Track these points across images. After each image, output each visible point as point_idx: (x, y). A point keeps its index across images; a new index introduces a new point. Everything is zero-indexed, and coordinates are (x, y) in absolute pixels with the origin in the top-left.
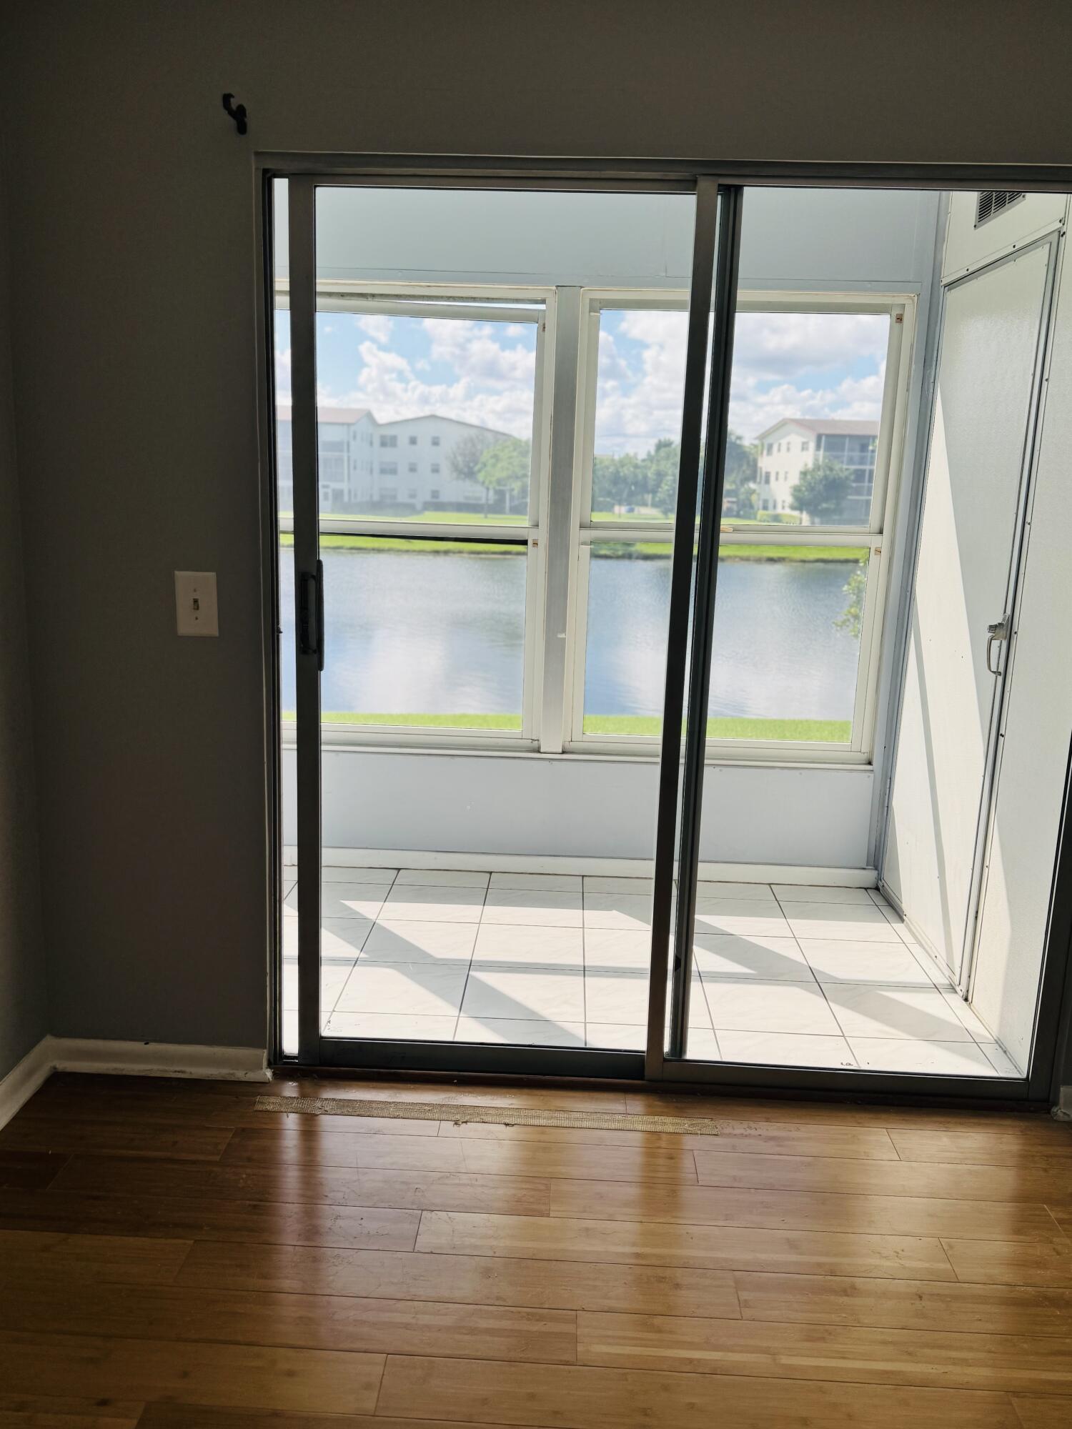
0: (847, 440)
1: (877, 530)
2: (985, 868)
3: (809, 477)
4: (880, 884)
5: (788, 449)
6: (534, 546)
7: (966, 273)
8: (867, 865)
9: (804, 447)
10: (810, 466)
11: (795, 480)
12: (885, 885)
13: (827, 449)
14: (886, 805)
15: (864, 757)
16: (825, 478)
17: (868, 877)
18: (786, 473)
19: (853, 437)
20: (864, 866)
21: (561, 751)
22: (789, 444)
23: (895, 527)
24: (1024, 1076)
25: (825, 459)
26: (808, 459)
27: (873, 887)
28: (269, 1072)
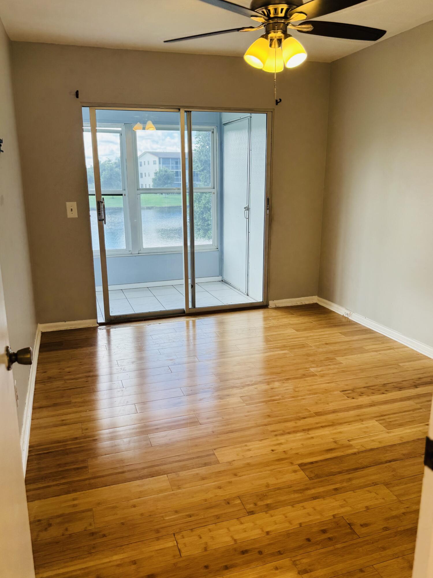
0: (170, 159)
1: (213, 187)
2: (249, 263)
3: (158, 175)
4: (223, 279)
5: (148, 164)
6: (124, 196)
7: (229, 122)
9: (155, 163)
10: (158, 170)
11: (153, 176)
13: (163, 164)
14: (222, 259)
15: (216, 247)
16: (165, 175)
17: (220, 278)
18: (149, 173)
19: (172, 159)
20: (219, 275)
21: (138, 253)
22: (148, 162)
23: (217, 187)
24: (262, 301)
25: (163, 167)
26: (157, 167)
27: (221, 280)
28: (98, 324)
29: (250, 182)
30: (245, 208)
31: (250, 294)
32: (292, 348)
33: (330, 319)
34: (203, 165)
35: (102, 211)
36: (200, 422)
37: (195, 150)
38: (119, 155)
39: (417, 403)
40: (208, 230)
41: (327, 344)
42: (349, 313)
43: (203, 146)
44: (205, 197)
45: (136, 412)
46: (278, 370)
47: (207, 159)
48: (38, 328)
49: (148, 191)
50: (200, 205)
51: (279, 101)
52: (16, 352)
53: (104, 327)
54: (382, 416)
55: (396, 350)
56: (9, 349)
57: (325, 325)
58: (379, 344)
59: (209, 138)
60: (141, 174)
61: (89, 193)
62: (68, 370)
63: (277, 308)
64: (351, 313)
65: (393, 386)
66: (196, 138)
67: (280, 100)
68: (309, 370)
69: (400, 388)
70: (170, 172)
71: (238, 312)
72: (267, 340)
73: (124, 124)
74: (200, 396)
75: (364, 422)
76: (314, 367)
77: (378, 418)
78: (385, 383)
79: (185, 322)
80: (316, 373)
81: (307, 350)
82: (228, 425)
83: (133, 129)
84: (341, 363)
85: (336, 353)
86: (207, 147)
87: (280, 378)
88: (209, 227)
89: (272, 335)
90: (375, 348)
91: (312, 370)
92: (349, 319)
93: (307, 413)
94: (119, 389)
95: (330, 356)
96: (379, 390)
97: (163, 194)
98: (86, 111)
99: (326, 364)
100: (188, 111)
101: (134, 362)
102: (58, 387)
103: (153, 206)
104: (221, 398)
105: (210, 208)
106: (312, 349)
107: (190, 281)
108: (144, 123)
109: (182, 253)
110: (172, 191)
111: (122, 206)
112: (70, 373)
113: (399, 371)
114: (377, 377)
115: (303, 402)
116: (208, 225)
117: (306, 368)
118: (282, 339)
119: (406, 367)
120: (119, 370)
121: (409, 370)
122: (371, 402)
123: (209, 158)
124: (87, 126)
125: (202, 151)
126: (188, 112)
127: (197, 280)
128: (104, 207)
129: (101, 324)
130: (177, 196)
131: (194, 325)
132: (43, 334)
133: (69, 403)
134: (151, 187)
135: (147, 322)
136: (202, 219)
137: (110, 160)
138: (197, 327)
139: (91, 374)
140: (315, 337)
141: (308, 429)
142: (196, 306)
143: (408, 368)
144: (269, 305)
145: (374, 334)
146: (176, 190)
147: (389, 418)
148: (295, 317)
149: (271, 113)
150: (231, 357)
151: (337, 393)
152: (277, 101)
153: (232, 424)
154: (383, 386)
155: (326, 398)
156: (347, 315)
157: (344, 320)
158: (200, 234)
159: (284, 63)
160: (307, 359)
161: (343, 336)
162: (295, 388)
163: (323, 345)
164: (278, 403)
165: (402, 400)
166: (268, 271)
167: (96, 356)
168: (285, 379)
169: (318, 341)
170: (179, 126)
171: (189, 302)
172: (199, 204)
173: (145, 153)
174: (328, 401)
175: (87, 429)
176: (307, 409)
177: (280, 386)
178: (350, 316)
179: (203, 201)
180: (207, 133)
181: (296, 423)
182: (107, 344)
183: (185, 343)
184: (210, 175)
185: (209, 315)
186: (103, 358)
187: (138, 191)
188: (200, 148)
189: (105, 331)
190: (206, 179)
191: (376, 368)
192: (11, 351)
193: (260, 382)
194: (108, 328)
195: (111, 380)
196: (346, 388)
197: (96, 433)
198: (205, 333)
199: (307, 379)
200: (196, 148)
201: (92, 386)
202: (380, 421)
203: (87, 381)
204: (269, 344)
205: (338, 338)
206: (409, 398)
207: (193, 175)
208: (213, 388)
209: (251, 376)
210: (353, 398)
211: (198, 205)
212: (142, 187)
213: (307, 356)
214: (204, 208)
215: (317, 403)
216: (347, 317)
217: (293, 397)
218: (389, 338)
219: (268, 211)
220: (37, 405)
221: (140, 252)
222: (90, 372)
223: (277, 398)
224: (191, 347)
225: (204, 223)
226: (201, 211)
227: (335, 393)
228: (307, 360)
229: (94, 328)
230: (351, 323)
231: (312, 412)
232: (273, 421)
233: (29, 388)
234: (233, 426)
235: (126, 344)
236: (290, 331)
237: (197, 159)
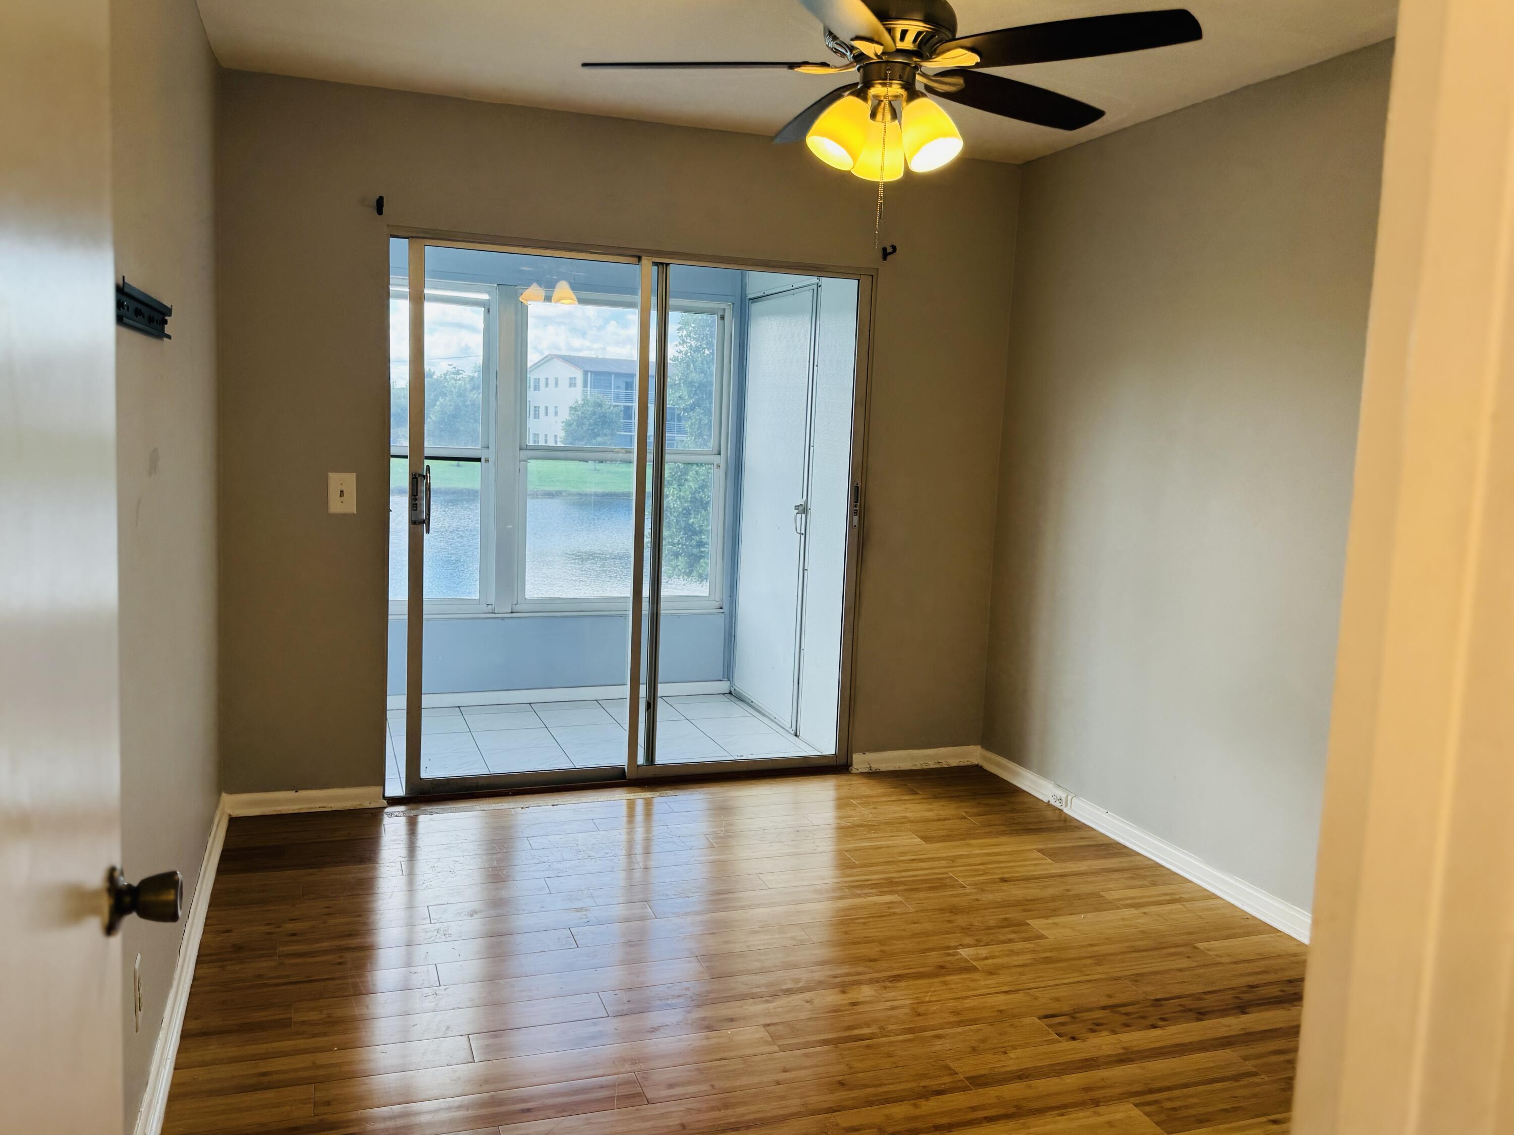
0: (613, 375)
1: (716, 451)
2: (802, 651)
3: (579, 412)
4: (732, 690)
5: (557, 385)
6: (486, 462)
7: (763, 294)
8: (723, 678)
9: (572, 383)
10: (579, 401)
11: (565, 415)
12: (736, 688)
13: (594, 386)
14: (733, 635)
15: (717, 604)
16: (594, 413)
17: (724, 686)
18: (556, 407)
19: (618, 375)
20: (721, 679)
21: (510, 611)
22: (557, 380)
23: (728, 450)
24: (834, 753)
25: (593, 395)
26: (576, 395)
27: (728, 692)
28: (385, 802)
29: (812, 444)
30: (797, 507)
31: (802, 733)
32: (911, 887)
33: (1013, 810)
34: (695, 394)
35: (422, 499)
36: (649, 1096)
37: (675, 359)
38: (480, 361)
39: (1246, 1058)
40: (701, 557)
41: (1004, 880)
42: (1063, 795)
43: (697, 350)
44: (697, 474)
45: (471, 1060)
46: (873, 950)
47: (705, 380)
48: (221, 804)
49: (550, 453)
50: (682, 494)
51: (889, 250)
52: (135, 883)
53: (402, 808)
54: (1151, 1091)
55: (1188, 905)
56: (117, 874)
57: (1003, 828)
58: (1141, 887)
59: (713, 330)
60: (537, 409)
61: (393, 452)
62: (290, 927)
63: (873, 775)
64: (1069, 798)
65: (1181, 1005)
66: (679, 329)
67: (894, 248)
68: (958, 954)
69: (1200, 1013)
70: (609, 408)
71: (769, 781)
72: (844, 863)
73: (498, 284)
74: (655, 1018)
75: (1100, 1109)
76: (969, 946)
77: (1138, 1100)
78: (1159, 997)
79: (625, 802)
80: (975, 963)
81: (952, 896)
82: (726, 1106)
83: (520, 299)
84: (1042, 937)
85: (1028, 905)
86: (707, 352)
87: (876, 975)
88: (702, 550)
89: (856, 850)
90: (1132, 898)
91: (964, 953)
92: (1065, 813)
93: (947, 1079)
94: (426, 991)
95: (1014, 914)
96: (1143, 1018)
97: (589, 462)
98: (399, 249)
99: (1002, 938)
100: (662, 264)
101: (476, 913)
102: (259, 976)
103: (561, 489)
104: (710, 1028)
105: (708, 503)
106: (968, 895)
107: (643, 690)
108: (549, 285)
109: (627, 615)
110: (609, 456)
111: (477, 486)
112: (294, 938)
113: (1195, 964)
114: (1137, 979)
115: (939, 1045)
116: (701, 544)
117: (949, 948)
118: (884, 860)
119: (1215, 953)
120: (429, 934)
121: (1222, 961)
122: (1121, 1051)
123: (709, 379)
124: (399, 285)
125: (694, 362)
126: (660, 266)
127: (662, 690)
128: (428, 489)
129: (394, 801)
130: (623, 468)
131: (648, 814)
132: (233, 821)
133: (286, 1024)
134: (559, 444)
135: (519, 798)
136: (685, 529)
137: (458, 370)
138: (655, 817)
139: (354, 942)
140: (973, 861)
141: (949, 1124)
142: (656, 760)
143: (1220, 957)
144: (851, 765)
145: (1129, 859)
146: (620, 455)
147: (1170, 1099)
148: (921, 801)
149: (870, 278)
150: (743, 908)
151: (1031, 1020)
152: (884, 249)
153: (739, 1104)
154: (1152, 1006)
155: (1000, 1034)
156: (1057, 801)
157: (1049, 814)
158: (677, 566)
159: (906, 160)
160: (949, 922)
161: (1050, 861)
162: (918, 1003)
163: (995, 883)
164: (868, 1046)
165: (1203, 1046)
166: (853, 671)
167: (370, 892)
168: (890, 977)
169: (981, 873)
170: (638, 299)
171: (639, 747)
172: (680, 491)
173: (547, 359)
174: (1005, 1045)
175: (328, 1103)
176: (948, 1068)
177: (876, 996)
178: (1066, 806)
179: (691, 484)
180: (709, 317)
181: (916, 1106)
182: (404, 859)
183: (622, 861)
184: (711, 421)
185: (690, 786)
186: (390, 897)
187: (522, 452)
188: (689, 354)
189: (403, 820)
190: (699, 428)
191: (1134, 955)
192: (123, 881)
193: (820, 985)
194: (413, 813)
195: (409, 963)
196: (1055, 1007)
197: (354, 1115)
198: (676, 836)
199: (948, 978)
200: (679, 354)
201: (352, 977)
202: (1147, 1107)
203: (340, 964)
204: (849, 876)
205: (1036, 865)
206: (1226, 1042)
207: (668, 415)
208: (691, 997)
209: (796, 966)
210: (1073, 1038)
211: (676, 492)
212: (535, 441)
213: (951, 912)
214: (691, 502)
215: (974, 1049)
216: (1060, 808)
217: (911, 1031)
218: (1169, 869)
219: (856, 518)
220: (194, 1025)
221: (517, 608)
222: (350, 935)
223: (865, 1031)
224: (638, 875)
225: (689, 539)
226: (685, 509)
227: (1027, 1021)
228: (952, 925)
229: (373, 811)
230: (1068, 824)
231: (961, 1077)
232: (853, 1098)
233: (176, 976)
234: (740, 1110)
235: (455, 859)
236: (909, 841)
237: (680, 380)
